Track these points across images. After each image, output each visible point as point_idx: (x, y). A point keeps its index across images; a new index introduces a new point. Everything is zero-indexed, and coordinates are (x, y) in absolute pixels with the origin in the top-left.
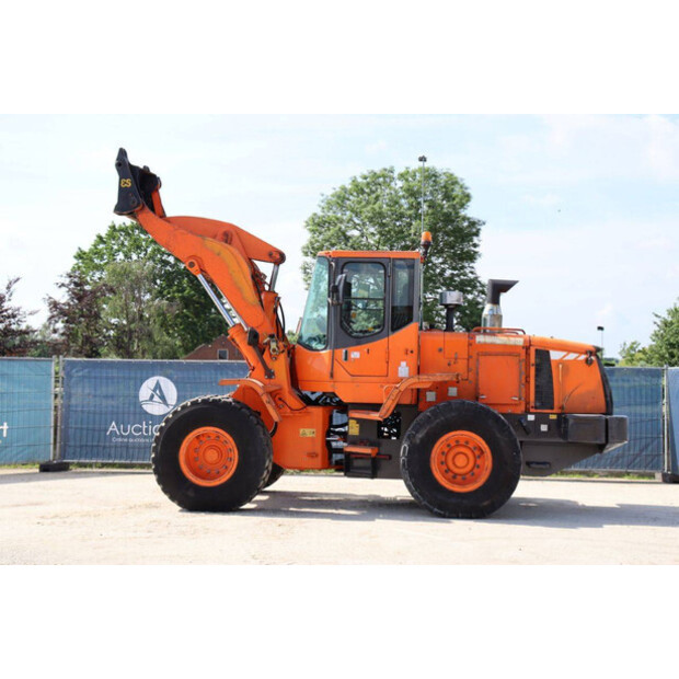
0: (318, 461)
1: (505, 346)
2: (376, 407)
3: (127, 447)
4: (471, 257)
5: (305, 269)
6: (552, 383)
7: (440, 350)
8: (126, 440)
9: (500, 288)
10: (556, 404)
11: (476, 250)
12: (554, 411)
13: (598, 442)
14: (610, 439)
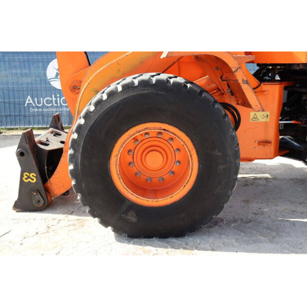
3: (43, 116)
8: (40, 110)
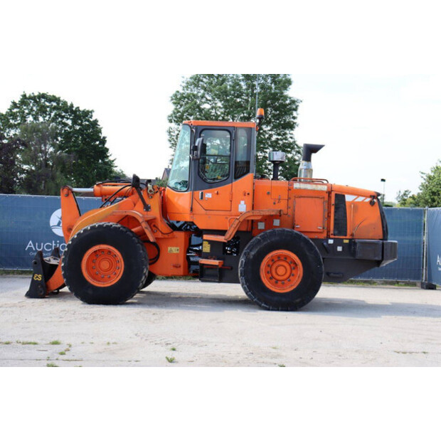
0: (181, 271)
1: (314, 191)
2: (222, 233)
4: (291, 126)
5: (170, 132)
6: (346, 217)
7: (268, 193)
9: (311, 150)
10: (349, 232)
11: (295, 121)
12: (347, 237)
13: (377, 259)
14: (385, 257)
